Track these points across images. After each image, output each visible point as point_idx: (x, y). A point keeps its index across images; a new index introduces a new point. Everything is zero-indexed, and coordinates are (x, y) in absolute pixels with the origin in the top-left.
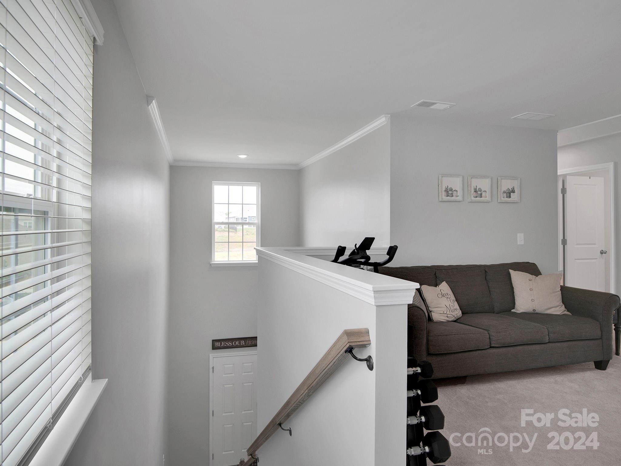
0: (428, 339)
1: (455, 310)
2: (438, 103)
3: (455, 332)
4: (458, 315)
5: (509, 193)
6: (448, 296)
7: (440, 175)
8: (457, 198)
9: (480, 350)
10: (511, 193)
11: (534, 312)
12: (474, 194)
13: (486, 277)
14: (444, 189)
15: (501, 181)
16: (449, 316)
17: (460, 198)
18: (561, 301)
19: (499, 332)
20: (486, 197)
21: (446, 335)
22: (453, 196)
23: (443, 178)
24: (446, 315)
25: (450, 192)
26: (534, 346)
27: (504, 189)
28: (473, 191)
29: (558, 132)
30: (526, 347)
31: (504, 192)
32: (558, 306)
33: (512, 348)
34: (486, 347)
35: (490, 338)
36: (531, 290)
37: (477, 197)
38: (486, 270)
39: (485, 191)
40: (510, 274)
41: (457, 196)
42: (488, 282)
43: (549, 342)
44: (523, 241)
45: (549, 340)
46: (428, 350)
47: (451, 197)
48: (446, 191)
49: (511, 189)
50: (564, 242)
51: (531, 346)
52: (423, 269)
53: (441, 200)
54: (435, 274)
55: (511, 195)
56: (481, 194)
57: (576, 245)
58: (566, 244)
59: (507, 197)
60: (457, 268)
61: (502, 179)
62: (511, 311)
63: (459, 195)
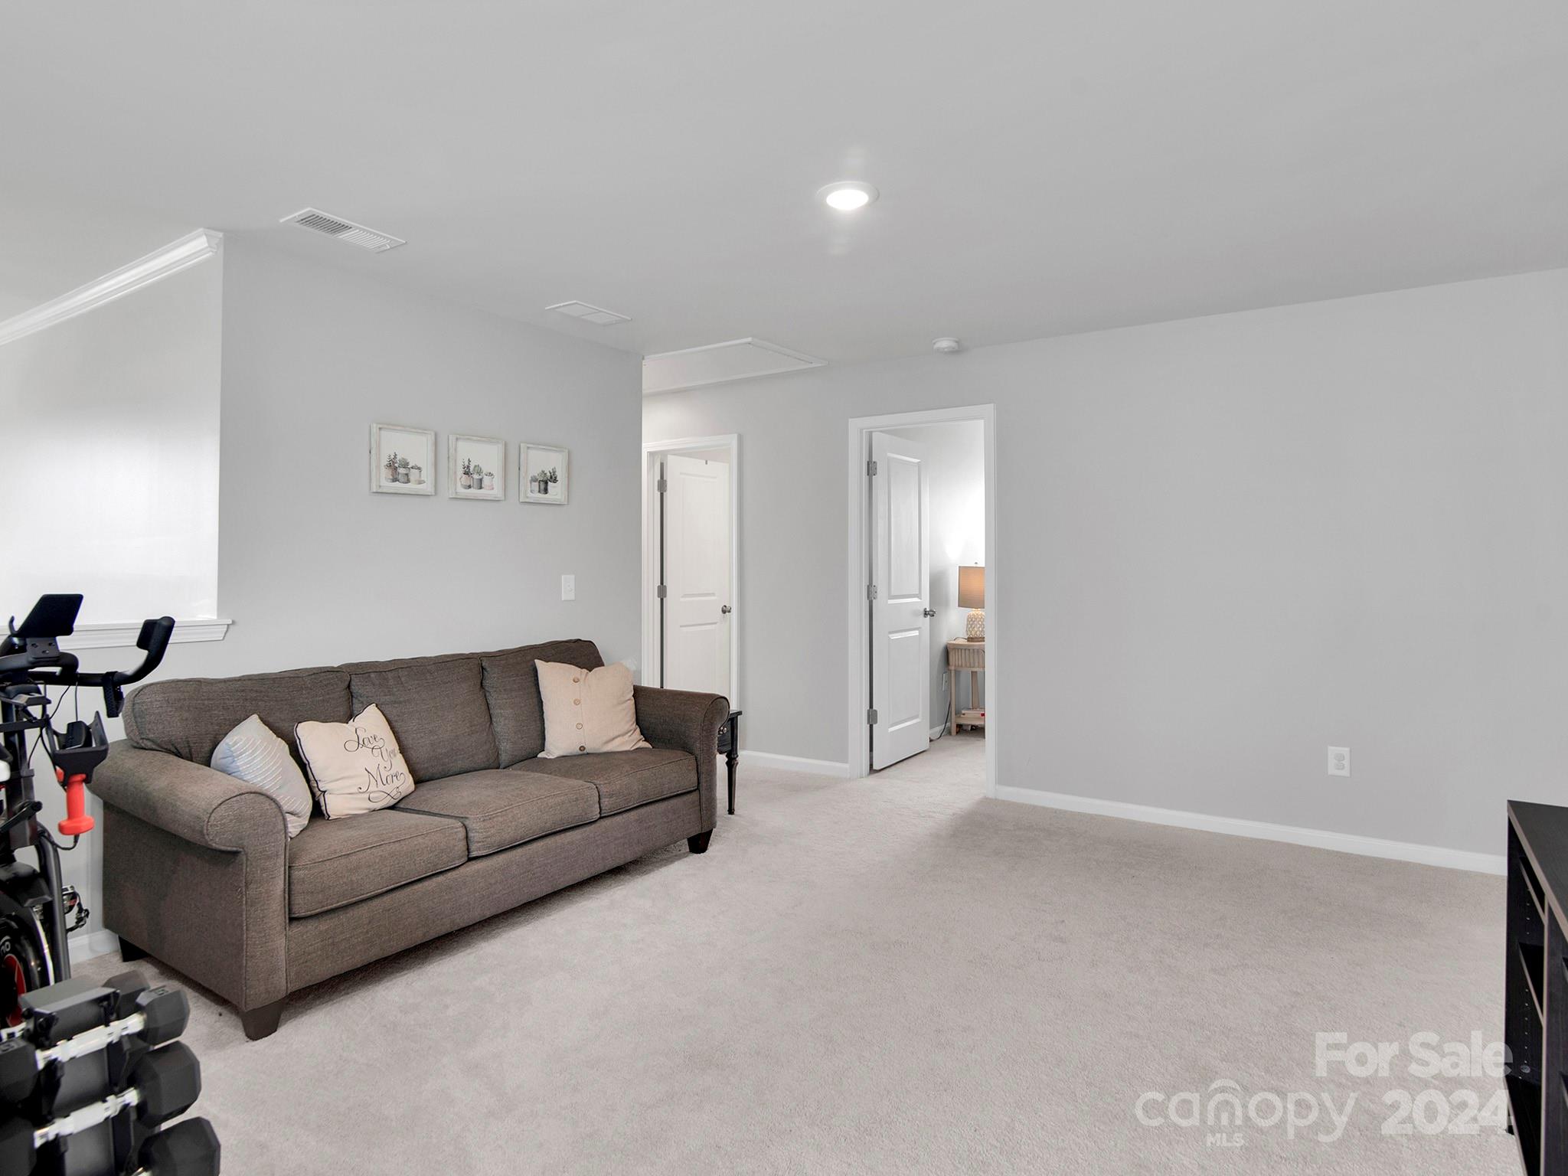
0: (289, 877)
1: (395, 778)
2: (357, 228)
3: (376, 839)
4: (400, 789)
5: (545, 482)
6: (375, 744)
7: (375, 425)
8: (421, 486)
9: (441, 873)
10: (549, 483)
11: (581, 752)
12: (462, 479)
13: (483, 682)
14: (385, 461)
15: (527, 454)
16: (373, 798)
17: (427, 487)
18: (634, 719)
19: (490, 819)
20: (493, 489)
21: (344, 855)
22: (408, 481)
23: (382, 432)
24: (367, 796)
25: (402, 471)
26: (568, 834)
27: (535, 472)
28: (460, 471)
29: (643, 359)
30: (549, 841)
31: (534, 480)
32: (627, 733)
33: (519, 850)
34: (457, 862)
35: (467, 837)
36: (577, 702)
37: (470, 487)
38: (483, 664)
39: (490, 474)
40: (536, 672)
41: (420, 482)
42: (487, 694)
43: (601, 818)
44: (573, 591)
45: (600, 813)
46: (290, 910)
47: (403, 483)
48: (392, 466)
49: (548, 474)
50: (662, 591)
51: (563, 835)
52: (313, 676)
53: (375, 491)
54: (349, 687)
55: (549, 488)
56: (481, 480)
57: (682, 597)
58: (665, 597)
59: (539, 492)
60: (410, 667)
61: (528, 448)
62: (536, 756)
63: (425, 480)
